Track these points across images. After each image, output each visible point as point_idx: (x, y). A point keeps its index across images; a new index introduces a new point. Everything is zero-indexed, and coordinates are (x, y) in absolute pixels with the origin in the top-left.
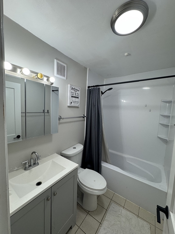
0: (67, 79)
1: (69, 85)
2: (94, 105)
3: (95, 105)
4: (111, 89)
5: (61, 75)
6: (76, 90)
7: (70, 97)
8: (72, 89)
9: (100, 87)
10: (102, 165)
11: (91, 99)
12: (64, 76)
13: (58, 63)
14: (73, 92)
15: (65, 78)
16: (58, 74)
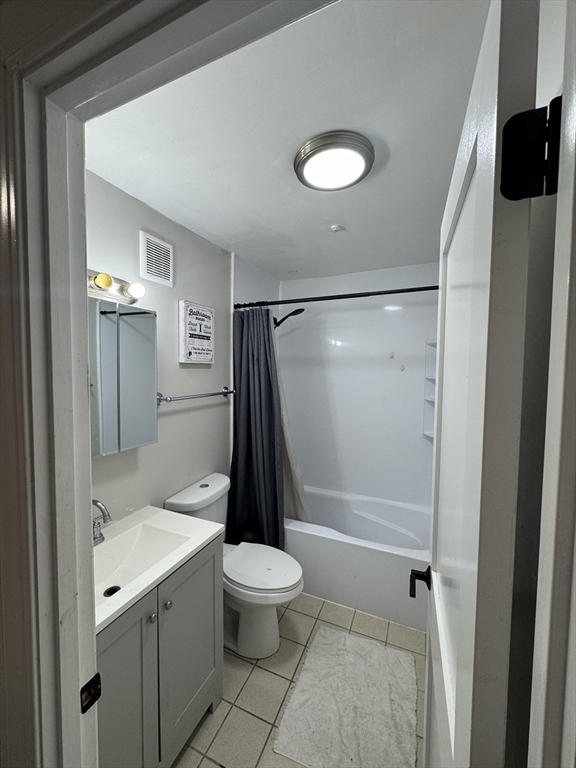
0: (174, 284)
1: (182, 304)
2: (255, 358)
3: (258, 358)
4: (300, 311)
5: (159, 274)
6: (203, 315)
7: (185, 339)
8: (192, 313)
9: (270, 307)
10: (286, 527)
11: (245, 341)
12: (167, 276)
13: (148, 242)
14: (195, 321)
15: (169, 283)
16: (149, 272)
